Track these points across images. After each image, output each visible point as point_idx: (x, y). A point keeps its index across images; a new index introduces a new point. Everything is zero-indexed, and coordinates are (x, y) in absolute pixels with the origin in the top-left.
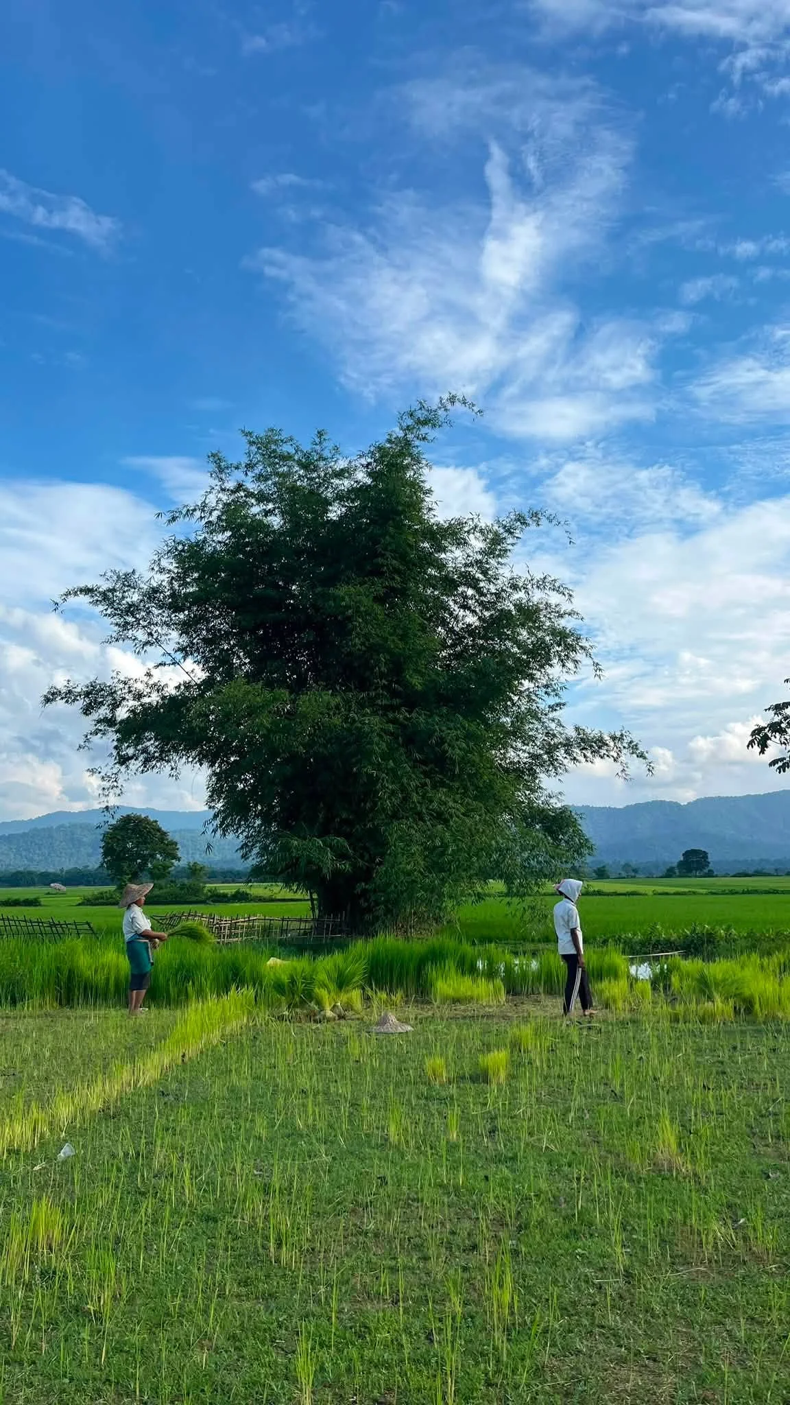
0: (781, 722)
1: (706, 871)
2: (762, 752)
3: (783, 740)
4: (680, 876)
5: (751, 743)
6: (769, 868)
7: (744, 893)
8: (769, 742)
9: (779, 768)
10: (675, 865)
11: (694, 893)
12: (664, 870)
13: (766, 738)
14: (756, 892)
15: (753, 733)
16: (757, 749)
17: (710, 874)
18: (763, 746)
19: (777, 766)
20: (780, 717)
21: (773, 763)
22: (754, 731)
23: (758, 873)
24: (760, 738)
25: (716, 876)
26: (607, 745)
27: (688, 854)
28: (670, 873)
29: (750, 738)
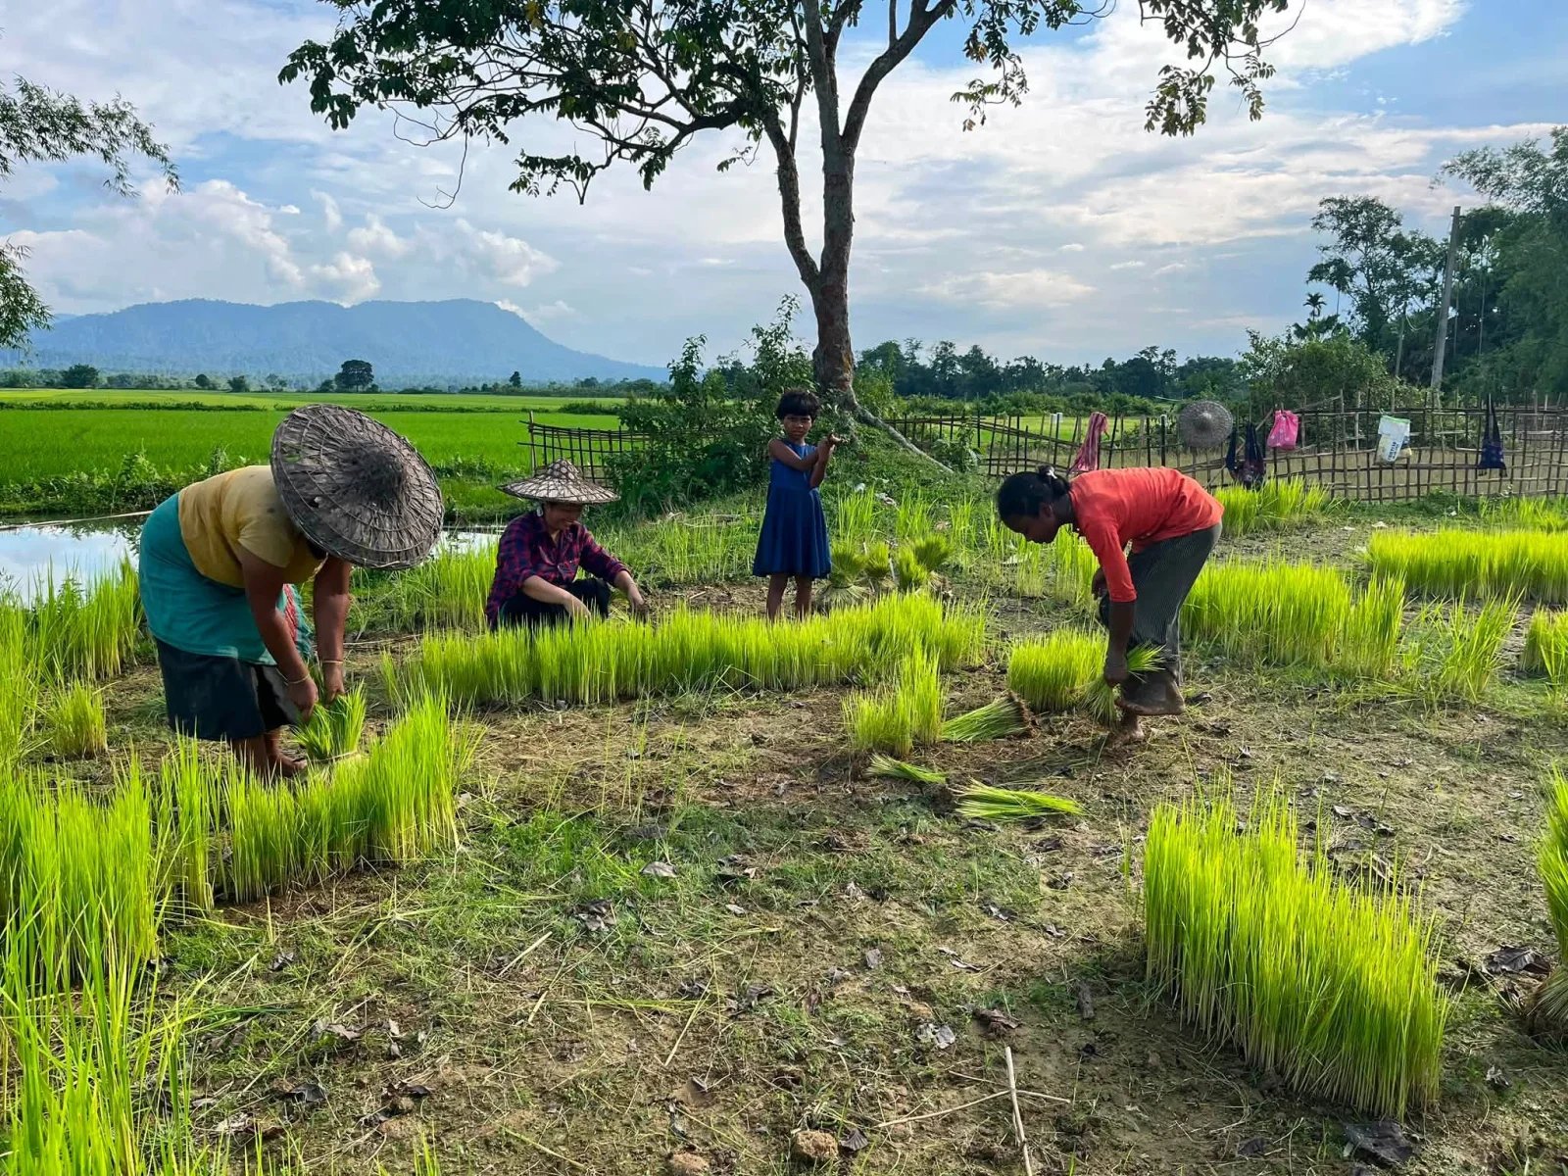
1: (369, 386)
4: (338, 391)
6: (444, 385)
7: (395, 410)
10: (332, 378)
12: (319, 382)
14: (410, 409)
17: (374, 390)
23: (428, 390)
25: (377, 392)
26: (88, 126)
27: (346, 365)
28: (325, 388)
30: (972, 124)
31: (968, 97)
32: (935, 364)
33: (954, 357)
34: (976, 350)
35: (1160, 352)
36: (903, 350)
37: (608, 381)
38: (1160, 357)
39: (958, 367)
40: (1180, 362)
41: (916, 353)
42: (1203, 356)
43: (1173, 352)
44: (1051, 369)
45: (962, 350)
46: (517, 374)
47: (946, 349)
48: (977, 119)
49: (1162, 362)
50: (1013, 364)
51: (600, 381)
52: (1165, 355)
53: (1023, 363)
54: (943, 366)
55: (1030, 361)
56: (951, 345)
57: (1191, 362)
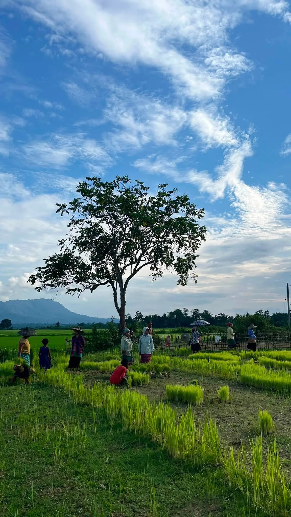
0: (41, 274)
1: (10, 328)
2: (33, 284)
3: (41, 280)
5: (29, 281)
8: (36, 280)
9: (38, 290)
11: (4, 336)
13: (35, 279)
15: (30, 277)
16: (31, 283)
17: (11, 329)
18: (33, 282)
19: (37, 289)
20: (41, 272)
21: (36, 288)
22: (31, 276)
24: (32, 279)
25: (14, 330)
27: (3, 321)
29: (29, 279)
30: (153, 280)
31: (153, 275)
32: (193, 316)
33: (199, 314)
34: (206, 311)
35: (264, 311)
36: (183, 312)
37: (88, 324)
38: (264, 313)
39: (201, 317)
40: (271, 314)
41: (187, 313)
42: (278, 312)
43: (268, 311)
44: (230, 317)
45: (201, 312)
46: (58, 322)
47: (196, 311)
48: (154, 279)
49: (265, 315)
50: (218, 316)
51: (86, 323)
52: (265, 312)
53: (221, 316)
54: (196, 316)
55: (223, 315)
56: (198, 310)
57: (274, 314)
